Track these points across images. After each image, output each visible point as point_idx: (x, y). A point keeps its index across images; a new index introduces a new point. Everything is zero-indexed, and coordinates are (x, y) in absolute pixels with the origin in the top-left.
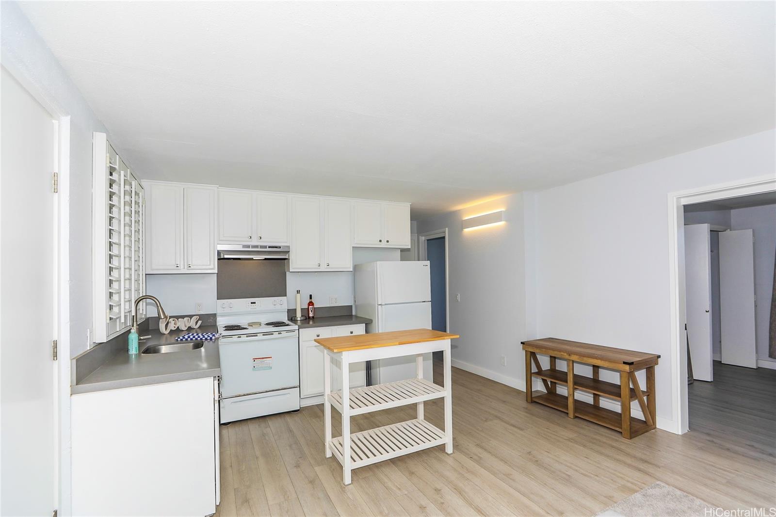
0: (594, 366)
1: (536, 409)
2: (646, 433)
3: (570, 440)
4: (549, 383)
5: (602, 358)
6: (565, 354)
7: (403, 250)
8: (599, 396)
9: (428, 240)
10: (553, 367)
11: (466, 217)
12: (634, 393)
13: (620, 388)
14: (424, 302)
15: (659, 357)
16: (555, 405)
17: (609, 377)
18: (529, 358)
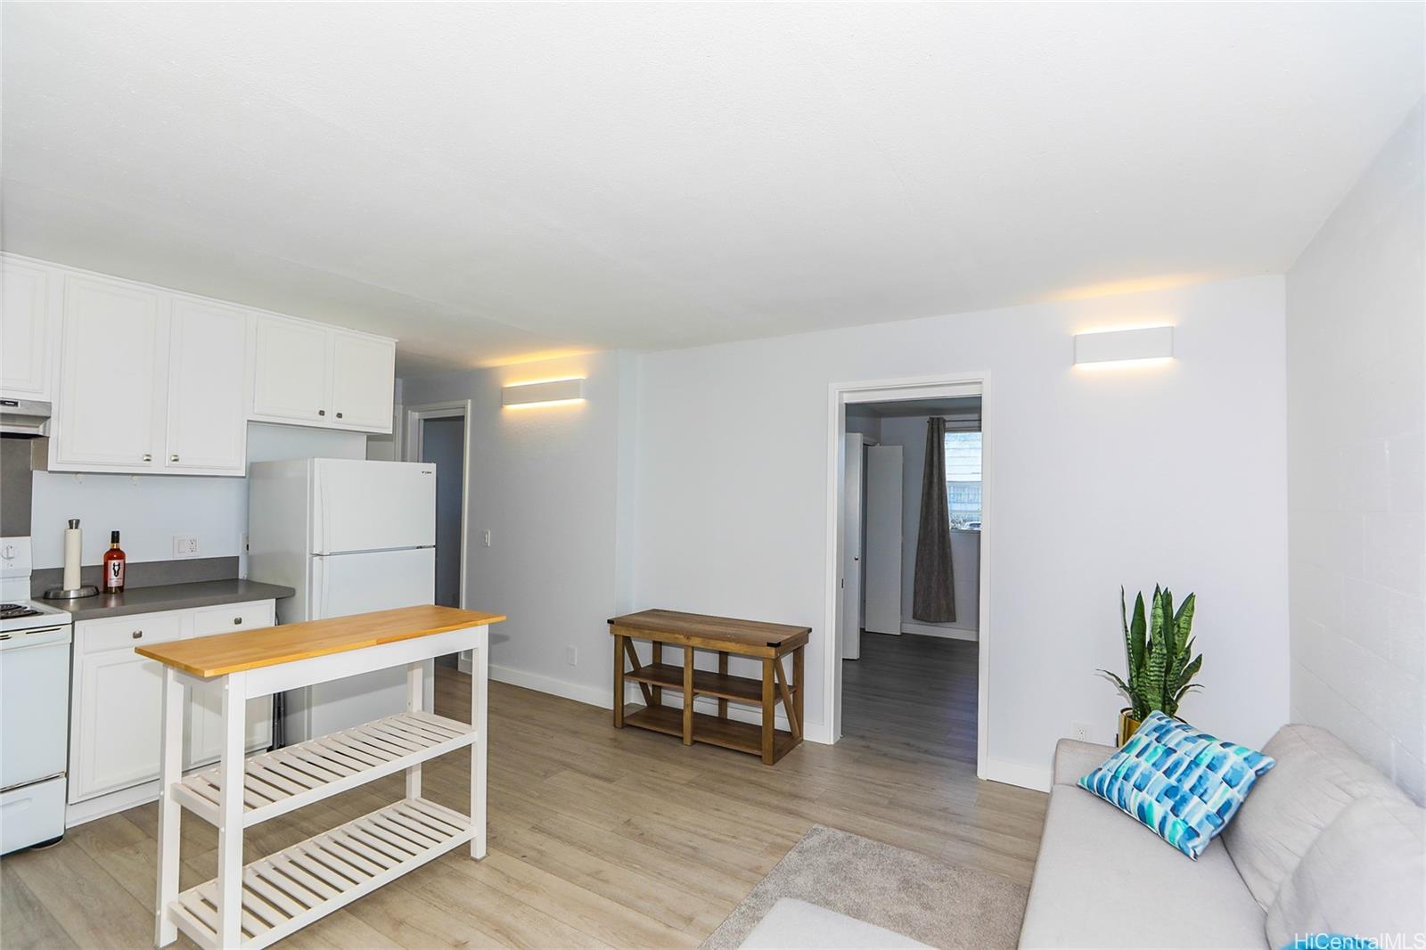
0: (721, 653)
1: (630, 738)
2: (792, 752)
3: (690, 784)
4: (650, 689)
5: (737, 640)
6: (682, 637)
7: (372, 438)
8: (727, 700)
9: (425, 420)
10: (657, 661)
11: (510, 384)
12: (779, 691)
13: (761, 686)
14: (421, 547)
15: (810, 630)
16: (662, 727)
17: (740, 668)
18: (621, 648)
